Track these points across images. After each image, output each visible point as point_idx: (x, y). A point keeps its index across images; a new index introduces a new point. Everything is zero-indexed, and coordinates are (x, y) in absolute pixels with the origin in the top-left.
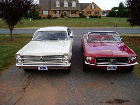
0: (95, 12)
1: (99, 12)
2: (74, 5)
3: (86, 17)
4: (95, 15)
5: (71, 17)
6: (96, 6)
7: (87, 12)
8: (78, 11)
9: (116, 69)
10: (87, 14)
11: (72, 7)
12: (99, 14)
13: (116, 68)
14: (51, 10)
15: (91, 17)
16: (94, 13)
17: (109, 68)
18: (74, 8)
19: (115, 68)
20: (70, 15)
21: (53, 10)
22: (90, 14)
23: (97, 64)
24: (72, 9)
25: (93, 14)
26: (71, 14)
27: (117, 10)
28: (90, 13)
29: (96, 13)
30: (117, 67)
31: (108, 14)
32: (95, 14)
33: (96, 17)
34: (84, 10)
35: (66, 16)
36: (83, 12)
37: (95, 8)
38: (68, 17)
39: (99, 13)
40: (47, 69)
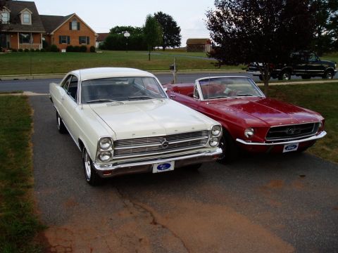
0: (80, 37)
1: (88, 38)
2: (26, 18)
3: (59, 51)
4: (80, 45)
5: (21, 50)
6: (80, 23)
7: (60, 37)
8: (39, 34)
9: (296, 149)
10: (60, 43)
11: (23, 23)
12: (88, 43)
13: (297, 145)
15: (70, 49)
16: (78, 40)
17: (286, 148)
18: (27, 26)
19: (295, 147)
20: (19, 46)
22: (69, 43)
23: (271, 142)
24: (22, 29)
25: (75, 42)
26: (21, 42)
27: (127, 34)
28: (69, 39)
29: (82, 40)
30: (300, 143)
31: (102, 43)
32: (80, 43)
33: (83, 50)
34: (52, 33)
35: (6, 47)
36: (49, 36)
37: (79, 28)
38: (14, 51)
39: (88, 40)
40: (172, 168)
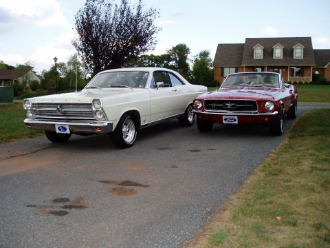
2: (298, 53)
8: (310, 67)
9: (236, 122)
11: (294, 58)
13: (237, 119)
14: (243, 67)
17: (225, 120)
18: (298, 60)
19: (235, 120)
20: (289, 79)
21: (246, 67)
24: (293, 63)
26: (291, 76)
34: (326, 67)
36: (323, 70)
40: (68, 131)
